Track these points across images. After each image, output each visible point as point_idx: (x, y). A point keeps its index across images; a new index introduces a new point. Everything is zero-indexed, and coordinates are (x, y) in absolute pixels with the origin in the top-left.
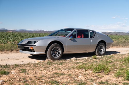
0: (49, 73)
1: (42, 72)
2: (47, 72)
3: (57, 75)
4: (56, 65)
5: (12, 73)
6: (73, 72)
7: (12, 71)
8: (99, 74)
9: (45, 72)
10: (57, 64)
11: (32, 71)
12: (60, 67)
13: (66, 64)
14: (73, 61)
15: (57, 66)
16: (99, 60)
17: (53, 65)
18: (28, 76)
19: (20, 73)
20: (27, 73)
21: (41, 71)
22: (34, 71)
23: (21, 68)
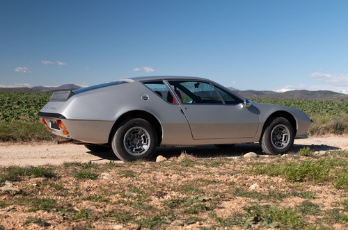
0: (184, 179)
1: (169, 177)
2: (181, 177)
3: (201, 183)
4: (203, 167)
5: (104, 177)
6: (239, 179)
7: (103, 174)
8: (301, 183)
9: (175, 177)
10: (206, 165)
11: (146, 175)
12: (214, 169)
13: (227, 165)
14: (248, 161)
15: (205, 168)
16: (316, 160)
17: (196, 166)
18: (139, 182)
19: (121, 177)
20: (135, 178)
21: (167, 175)
22: (152, 176)
23: (123, 169)
